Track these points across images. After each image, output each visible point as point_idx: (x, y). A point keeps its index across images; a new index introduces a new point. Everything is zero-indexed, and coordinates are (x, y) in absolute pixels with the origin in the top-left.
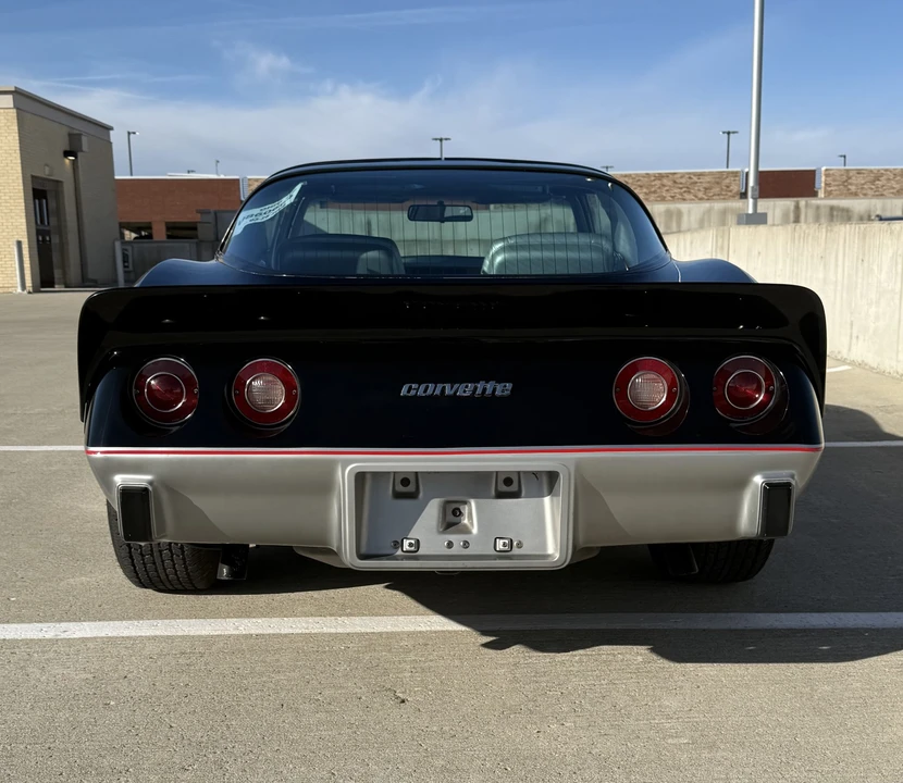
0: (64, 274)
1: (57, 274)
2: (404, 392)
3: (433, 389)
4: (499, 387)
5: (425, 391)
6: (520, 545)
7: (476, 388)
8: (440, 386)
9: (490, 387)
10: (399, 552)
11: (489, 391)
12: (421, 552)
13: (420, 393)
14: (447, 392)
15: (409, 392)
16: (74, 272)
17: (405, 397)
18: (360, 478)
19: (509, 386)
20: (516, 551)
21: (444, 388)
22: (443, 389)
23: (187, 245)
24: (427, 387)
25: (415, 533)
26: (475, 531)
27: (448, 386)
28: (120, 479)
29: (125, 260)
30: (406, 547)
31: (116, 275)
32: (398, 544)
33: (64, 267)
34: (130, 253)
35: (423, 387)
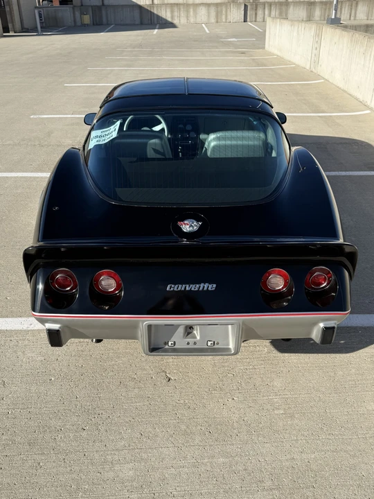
0: (13, 25)
1: (10, 26)
2: (168, 289)
4: (210, 286)
6: (218, 344)
9: (206, 285)
10: (167, 347)
13: (175, 289)
14: (187, 289)
16: (18, 25)
18: (150, 327)
19: (215, 286)
20: (216, 346)
21: (186, 287)
23: (68, 8)
25: (174, 339)
26: (198, 338)
27: (187, 286)
29: (40, 17)
30: (170, 345)
31: (36, 24)
32: (166, 343)
33: (13, 22)
34: (42, 13)
35: (177, 286)
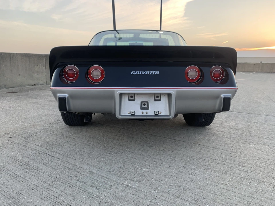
3: (139, 73)
5: (137, 73)
7: (150, 73)
8: (141, 72)
11: (153, 73)
12: (135, 115)
15: (133, 73)
17: (132, 74)
22: (142, 73)
24: (138, 72)
28: (59, 95)
